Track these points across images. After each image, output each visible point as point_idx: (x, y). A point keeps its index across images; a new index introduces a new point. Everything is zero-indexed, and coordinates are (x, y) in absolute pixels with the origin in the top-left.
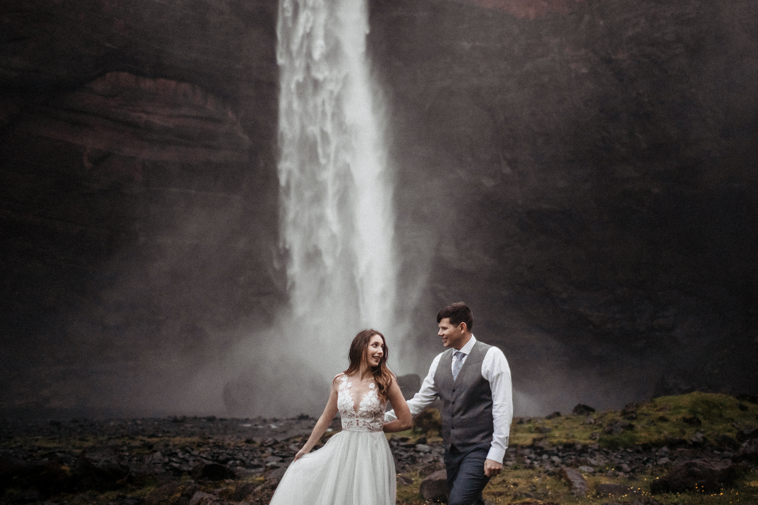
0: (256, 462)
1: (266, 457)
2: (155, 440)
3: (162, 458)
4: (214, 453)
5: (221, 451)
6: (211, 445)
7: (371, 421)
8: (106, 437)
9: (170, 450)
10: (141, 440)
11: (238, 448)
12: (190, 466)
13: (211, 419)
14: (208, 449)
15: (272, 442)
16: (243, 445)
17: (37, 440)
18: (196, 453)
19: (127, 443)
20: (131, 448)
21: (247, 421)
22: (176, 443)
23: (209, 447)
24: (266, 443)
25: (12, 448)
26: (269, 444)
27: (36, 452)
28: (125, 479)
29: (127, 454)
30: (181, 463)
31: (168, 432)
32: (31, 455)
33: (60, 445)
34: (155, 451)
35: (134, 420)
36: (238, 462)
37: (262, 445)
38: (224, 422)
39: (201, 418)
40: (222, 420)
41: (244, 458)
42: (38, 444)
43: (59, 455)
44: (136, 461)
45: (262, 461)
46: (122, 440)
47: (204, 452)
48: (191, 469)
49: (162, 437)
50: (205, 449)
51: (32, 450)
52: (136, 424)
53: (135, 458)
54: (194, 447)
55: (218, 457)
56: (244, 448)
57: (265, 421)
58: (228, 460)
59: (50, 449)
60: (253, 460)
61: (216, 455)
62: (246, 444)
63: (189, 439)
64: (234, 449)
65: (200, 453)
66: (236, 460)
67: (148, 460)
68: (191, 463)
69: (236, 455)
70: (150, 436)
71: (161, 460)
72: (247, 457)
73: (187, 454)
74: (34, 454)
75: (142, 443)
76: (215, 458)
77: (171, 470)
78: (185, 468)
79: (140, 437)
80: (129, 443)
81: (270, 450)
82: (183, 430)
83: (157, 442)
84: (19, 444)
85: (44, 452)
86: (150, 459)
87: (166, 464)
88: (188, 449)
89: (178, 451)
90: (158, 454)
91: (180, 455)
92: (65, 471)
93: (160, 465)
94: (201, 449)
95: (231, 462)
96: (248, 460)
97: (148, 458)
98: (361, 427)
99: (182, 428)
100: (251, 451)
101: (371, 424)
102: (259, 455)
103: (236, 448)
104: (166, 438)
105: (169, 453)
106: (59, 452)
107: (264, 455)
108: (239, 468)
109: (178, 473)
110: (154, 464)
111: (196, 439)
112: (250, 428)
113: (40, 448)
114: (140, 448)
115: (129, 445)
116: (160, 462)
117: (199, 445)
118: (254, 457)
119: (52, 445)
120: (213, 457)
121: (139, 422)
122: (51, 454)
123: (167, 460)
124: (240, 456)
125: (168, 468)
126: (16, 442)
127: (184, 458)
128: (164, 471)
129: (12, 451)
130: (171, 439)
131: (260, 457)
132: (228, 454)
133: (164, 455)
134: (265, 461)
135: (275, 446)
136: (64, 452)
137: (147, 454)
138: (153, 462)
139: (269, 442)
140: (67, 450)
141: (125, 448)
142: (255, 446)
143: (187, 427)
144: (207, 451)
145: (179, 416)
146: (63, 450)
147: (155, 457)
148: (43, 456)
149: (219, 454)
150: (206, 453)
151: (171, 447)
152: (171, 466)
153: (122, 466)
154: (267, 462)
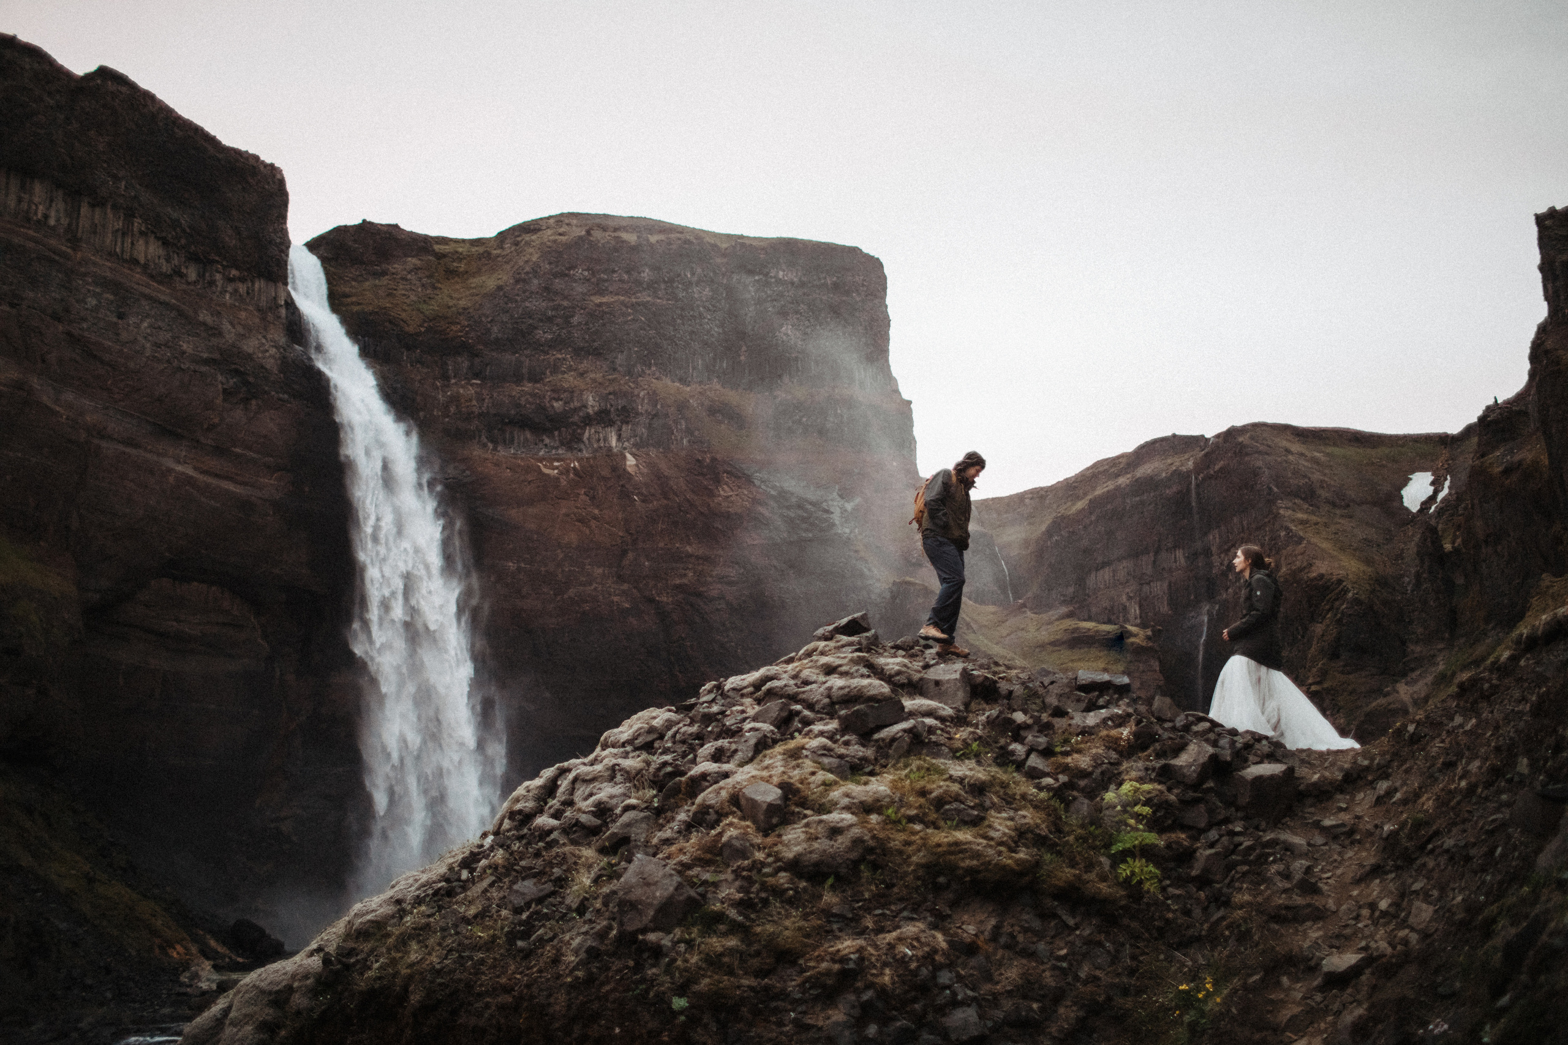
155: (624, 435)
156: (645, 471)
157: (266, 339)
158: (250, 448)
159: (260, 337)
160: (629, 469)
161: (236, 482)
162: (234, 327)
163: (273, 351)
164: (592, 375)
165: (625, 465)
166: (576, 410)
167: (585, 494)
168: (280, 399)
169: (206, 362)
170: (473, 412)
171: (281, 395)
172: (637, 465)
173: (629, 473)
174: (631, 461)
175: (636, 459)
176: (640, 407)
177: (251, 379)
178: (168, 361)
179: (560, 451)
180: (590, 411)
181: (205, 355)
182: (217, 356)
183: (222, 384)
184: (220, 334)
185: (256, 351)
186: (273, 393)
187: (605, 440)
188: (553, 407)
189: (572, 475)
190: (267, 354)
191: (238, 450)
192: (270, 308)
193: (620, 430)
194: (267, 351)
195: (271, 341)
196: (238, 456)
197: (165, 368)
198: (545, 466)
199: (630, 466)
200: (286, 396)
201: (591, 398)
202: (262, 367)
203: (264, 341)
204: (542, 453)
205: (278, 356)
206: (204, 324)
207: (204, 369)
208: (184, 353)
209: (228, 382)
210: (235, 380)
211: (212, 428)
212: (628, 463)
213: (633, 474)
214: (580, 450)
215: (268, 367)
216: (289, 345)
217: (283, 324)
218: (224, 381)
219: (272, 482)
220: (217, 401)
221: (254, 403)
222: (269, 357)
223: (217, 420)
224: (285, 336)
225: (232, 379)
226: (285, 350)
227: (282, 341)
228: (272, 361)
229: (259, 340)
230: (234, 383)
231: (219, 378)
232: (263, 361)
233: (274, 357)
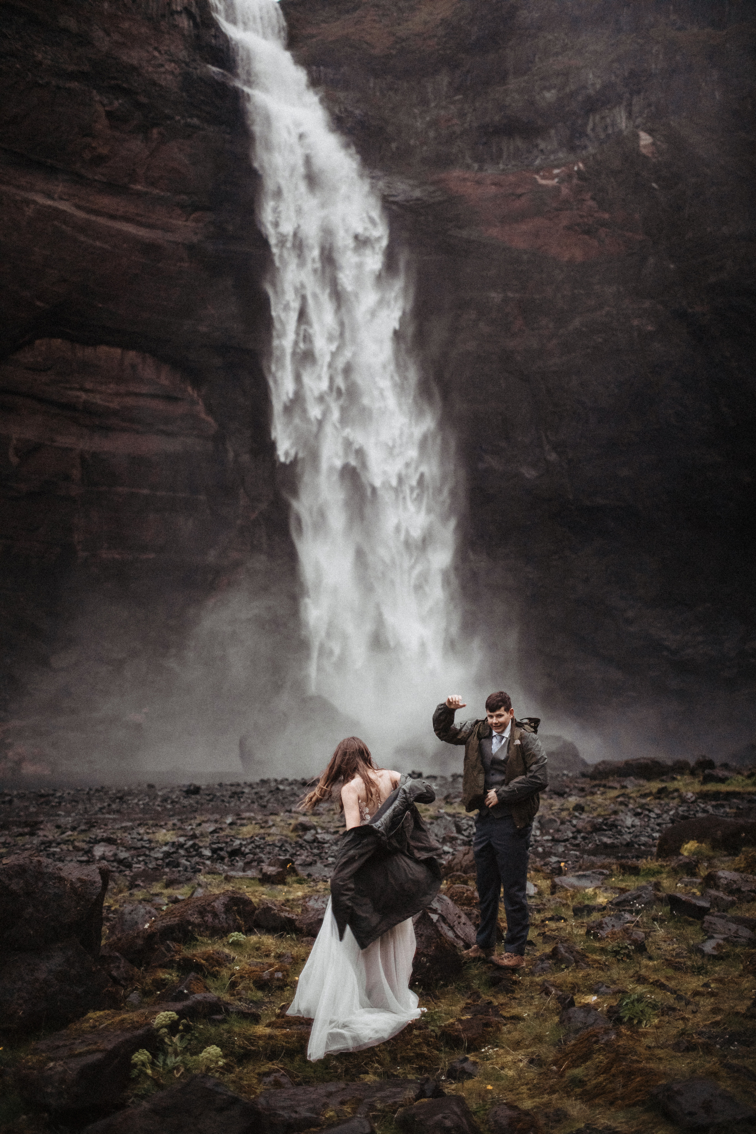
155: (636, 109)
156: (664, 146)
157: (160, 52)
158: (153, 184)
159: (151, 49)
160: (644, 151)
161: (140, 224)
162: (108, 35)
163: (170, 66)
164: (591, 48)
165: (639, 146)
166: (572, 95)
167: (593, 199)
168: (188, 125)
169: (73, 75)
170: (454, 133)
171: (189, 120)
172: (653, 144)
173: (644, 156)
174: (645, 139)
175: (653, 137)
176: (653, 66)
177: (143, 99)
179: (561, 155)
180: (591, 92)
181: (71, 68)
182: (87, 69)
183: (104, 106)
184: (89, 43)
185: (144, 64)
186: (178, 118)
187: (614, 124)
188: (544, 98)
189: (575, 181)
190: (162, 70)
191: (139, 187)
192: (163, 16)
193: (630, 105)
194: (162, 66)
195: (166, 53)
196: (139, 194)
198: (544, 178)
199: (645, 146)
200: (195, 121)
201: (591, 76)
202: (154, 84)
203: (156, 54)
204: (538, 162)
205: (177, 71)
206: (67, 31)
207: (74, 85)
208: (40, 64)
209: (111, 103)
210: (120, 101)
211: (99, 160)
212: (642, 143)
213: (650, 155)
214: (585, 147)
215: (163, 83)
216: (194, 60)
217: (183, 35)
218: (106, 101)
219: (188, 223)
220: (99, 126)
221: (155, 131)
222: (164, 73)
223: (104, 151)
224: (186, 48)
225: (117, 99)
226: (187, 64)
227: (183, 54)
228: (170, 77)
229: (148, 52)
230: (120, 104)
231: (98, 98)
232: (155, 77)
233: (172, 73)
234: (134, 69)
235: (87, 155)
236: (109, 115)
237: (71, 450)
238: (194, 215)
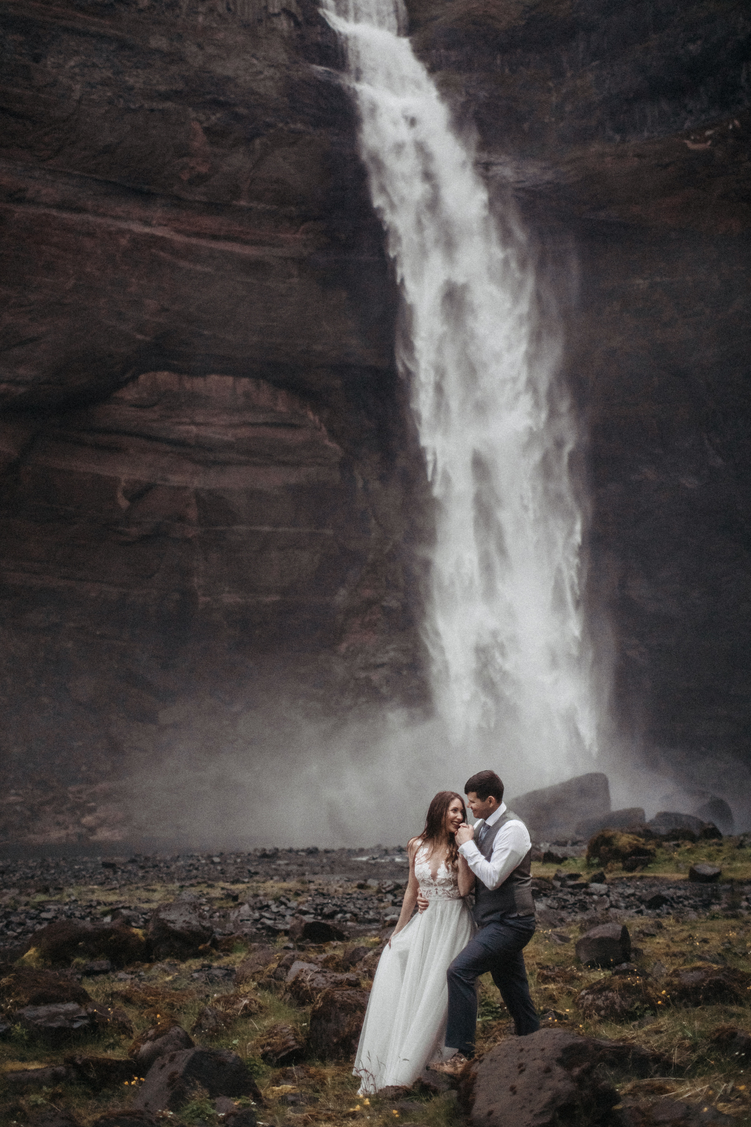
0: (371, 915)
1: (384, 908)
2: (241, 886)
3: (251, 913)
4: (317, 905)
5: (326, 901)
6: (313, 892)
7: (450, 888)
8: (178, 884)
9: (261, 902)
10: (223, 889)
11: (348, 897)
12: (287, 923)
13: (312, 852)
14: (310, 898)
15: (392, 887)
16: (355, 892)
17: (93, 892)
18: (293, 904)
19: (205, 892)
20: (210, 901)
21: (361, 852)
22: (269, 890)
23: (310, 896)
24: (385, 888)
25: (66, 904)
26: (388, 889)
27: (95, 907)
28: (208, 944)
29: (207, 908)
30: (275, 919)
31: (256, 873)
32: (90, 913)
33: (122, 898)
34: (242, 904)
35: (210, 857)
36: (348, 916)
37: (379, 891)
38: (329, 855)
39: (297, 851)
40: (327, 852)
41: (356, 911)
42: (95, 897)
43: (124, 912)
44: (219, 917)
45: (379, 913)
46: (198, 889)
47: (303, 903)
48: (288, 927)
49: (248, 882)
50: (304, 899)
51: (91, 906)
52: (213, 862)
53: (218, 914)
54: (291, 897)
55: (322, 909)
56: (355, 895)
57: (386, 852)
58: (335, 913)
59: (111, 904)
60: (367, 912)
61: (320, 907)
62: (358, 891)
63: (285, 885)
64: (342, 898)
65: (299, 905)
66: (345, 912)
67: (233, 915)
68: (288, 918)
69: (345, 906)
70: (233, 883)
71: (250, 916)
72: (360, 909)
73: (283, 907)
74: (93, 911)
75: (225, 892)
76: (319, 911)
77: (263, 928)
78: (281, 927)
79: (221, 884)
80: (208, 894)
81: (390, 897)
82: (276, 870)
83: (243, 891)
84: (73, 898)
85: (107, 908)
86: (236, 914)
87: (256, 921)
88: (283, 899)
89: (270, 902)
90: (246, 907)
91: (274, 908)
92: (137, 934)
93: (249, 922)
94: (300, 899)
95: (339, 916)
96: (362, 913)
97: (234, 913)
98: (440, 896)
99: (273, 866)
100: (366, 899)
101: (451, 892)
102: (375, 905)
103: (345, 896)
104: (254, 884)
105: (258, 905)
106: (123, 907)
107: (382, 905)
108: (349, 924)
109: (273, 932)
110: (242, 921)
111: (292, 884)
112: (367, 863)
113: (99, 903)
114: (222, 899)
115: (207, 896)
116: (248, 918)
117: (297, 894)
118: (370, 909)
119: (112, 898)
120: (316, 909)
121: (217, 860)
122: (114, 912)
123: (257, 915)
124: (351, 907)
125: (259, 926)
126: (69, 896)
127: (279, 912)
128: (254, 930)
129: (67, 907)
130: (260, 884)
131: (377, 908)
132: (334, 905)
133: (253, 908)
134: (383, 914)
135: (396, 892)
136: (129, 908)
137: (231, 907)
138: (240, 918)
139: (389, 886)
140: (133, 906)
141: (204, 900)
142: (370, 892)
143: (279, 865)
144: (307, 901)
145: (269, 847)
146: (128, 905)
147: (242, 912)
148: (105, 914)
149: (323, 905)
150: (306, 904)
151: (261, 898)
152: (262, 924)
153: (203, 927)
154: (386, 915)
157: (257, 59)
158: (258, 198)
159: (248, 57)
161: (243, 242)
162: (202, 49)
163: (269, 72)
168: (292, 132)
169: (165, 97)
170: (592, 103)
177: (242, 110)
178: (110, 102)
181: (164, 88)
182: (180, 86)
183: (201, 122)
184: (182, 60)
185: (241, 73)
186: (281, 125)
190: (262, 76)
191: (243, 203)
192: (260, 21)
194: (261, 73)
195: (265, 58)
196: (243, 211)
197: (107, 112)
198: (695, 142)
202: (253, 92)
203: (255, 61)
205: (278, 75)
206: (158, 51)
208: (132, 88)
209: (208, 119)
210: (218, 115)
211: (198, 180)
214: (740, 102)
215: (262, 90)
216: (295, 62)
217: (282, 37)
218: (203, 118)
219: (298, 236)
220: (196, 144)
221: (257, 142)
222: (263, 80)
223: (203, 169)
224: (286, 51)
225: (214, 114)
226: (288, 68)
227: (283, 57)
228: (269, 83)
229: (244, 59)
230: (219, 119)
231: (193, 115)
232: (254, 85)
233: (272, 78)
234: (228, 79)
235: (185, 176)
236: (207, 131)
237: (186, 488)
238: (302, 227)
